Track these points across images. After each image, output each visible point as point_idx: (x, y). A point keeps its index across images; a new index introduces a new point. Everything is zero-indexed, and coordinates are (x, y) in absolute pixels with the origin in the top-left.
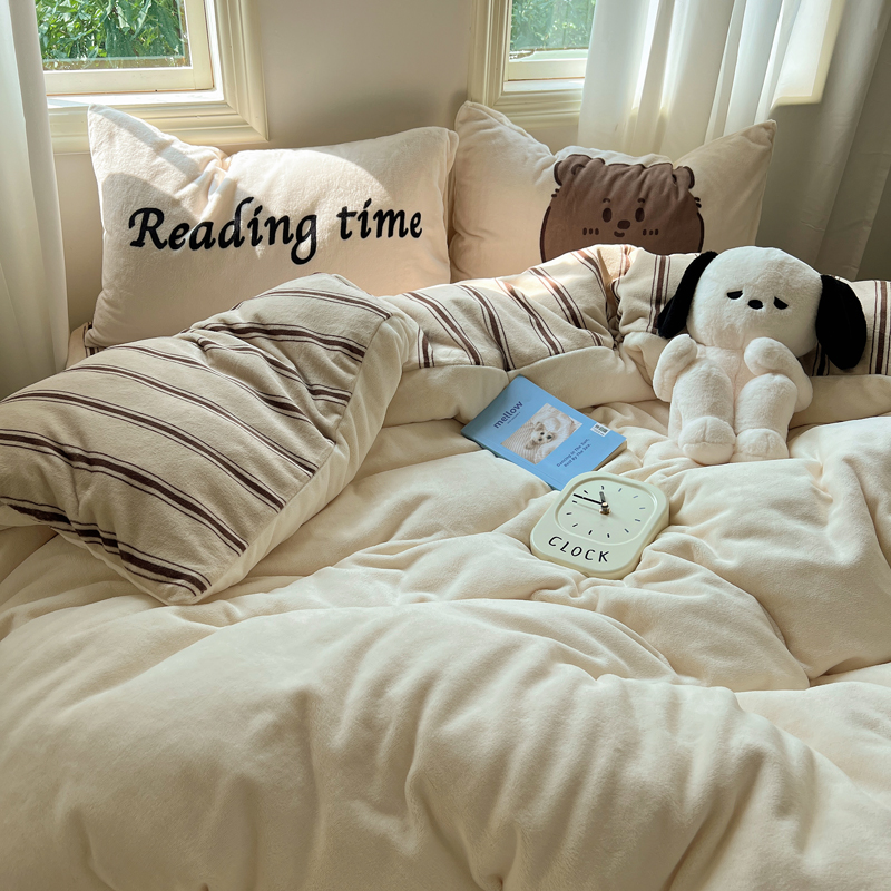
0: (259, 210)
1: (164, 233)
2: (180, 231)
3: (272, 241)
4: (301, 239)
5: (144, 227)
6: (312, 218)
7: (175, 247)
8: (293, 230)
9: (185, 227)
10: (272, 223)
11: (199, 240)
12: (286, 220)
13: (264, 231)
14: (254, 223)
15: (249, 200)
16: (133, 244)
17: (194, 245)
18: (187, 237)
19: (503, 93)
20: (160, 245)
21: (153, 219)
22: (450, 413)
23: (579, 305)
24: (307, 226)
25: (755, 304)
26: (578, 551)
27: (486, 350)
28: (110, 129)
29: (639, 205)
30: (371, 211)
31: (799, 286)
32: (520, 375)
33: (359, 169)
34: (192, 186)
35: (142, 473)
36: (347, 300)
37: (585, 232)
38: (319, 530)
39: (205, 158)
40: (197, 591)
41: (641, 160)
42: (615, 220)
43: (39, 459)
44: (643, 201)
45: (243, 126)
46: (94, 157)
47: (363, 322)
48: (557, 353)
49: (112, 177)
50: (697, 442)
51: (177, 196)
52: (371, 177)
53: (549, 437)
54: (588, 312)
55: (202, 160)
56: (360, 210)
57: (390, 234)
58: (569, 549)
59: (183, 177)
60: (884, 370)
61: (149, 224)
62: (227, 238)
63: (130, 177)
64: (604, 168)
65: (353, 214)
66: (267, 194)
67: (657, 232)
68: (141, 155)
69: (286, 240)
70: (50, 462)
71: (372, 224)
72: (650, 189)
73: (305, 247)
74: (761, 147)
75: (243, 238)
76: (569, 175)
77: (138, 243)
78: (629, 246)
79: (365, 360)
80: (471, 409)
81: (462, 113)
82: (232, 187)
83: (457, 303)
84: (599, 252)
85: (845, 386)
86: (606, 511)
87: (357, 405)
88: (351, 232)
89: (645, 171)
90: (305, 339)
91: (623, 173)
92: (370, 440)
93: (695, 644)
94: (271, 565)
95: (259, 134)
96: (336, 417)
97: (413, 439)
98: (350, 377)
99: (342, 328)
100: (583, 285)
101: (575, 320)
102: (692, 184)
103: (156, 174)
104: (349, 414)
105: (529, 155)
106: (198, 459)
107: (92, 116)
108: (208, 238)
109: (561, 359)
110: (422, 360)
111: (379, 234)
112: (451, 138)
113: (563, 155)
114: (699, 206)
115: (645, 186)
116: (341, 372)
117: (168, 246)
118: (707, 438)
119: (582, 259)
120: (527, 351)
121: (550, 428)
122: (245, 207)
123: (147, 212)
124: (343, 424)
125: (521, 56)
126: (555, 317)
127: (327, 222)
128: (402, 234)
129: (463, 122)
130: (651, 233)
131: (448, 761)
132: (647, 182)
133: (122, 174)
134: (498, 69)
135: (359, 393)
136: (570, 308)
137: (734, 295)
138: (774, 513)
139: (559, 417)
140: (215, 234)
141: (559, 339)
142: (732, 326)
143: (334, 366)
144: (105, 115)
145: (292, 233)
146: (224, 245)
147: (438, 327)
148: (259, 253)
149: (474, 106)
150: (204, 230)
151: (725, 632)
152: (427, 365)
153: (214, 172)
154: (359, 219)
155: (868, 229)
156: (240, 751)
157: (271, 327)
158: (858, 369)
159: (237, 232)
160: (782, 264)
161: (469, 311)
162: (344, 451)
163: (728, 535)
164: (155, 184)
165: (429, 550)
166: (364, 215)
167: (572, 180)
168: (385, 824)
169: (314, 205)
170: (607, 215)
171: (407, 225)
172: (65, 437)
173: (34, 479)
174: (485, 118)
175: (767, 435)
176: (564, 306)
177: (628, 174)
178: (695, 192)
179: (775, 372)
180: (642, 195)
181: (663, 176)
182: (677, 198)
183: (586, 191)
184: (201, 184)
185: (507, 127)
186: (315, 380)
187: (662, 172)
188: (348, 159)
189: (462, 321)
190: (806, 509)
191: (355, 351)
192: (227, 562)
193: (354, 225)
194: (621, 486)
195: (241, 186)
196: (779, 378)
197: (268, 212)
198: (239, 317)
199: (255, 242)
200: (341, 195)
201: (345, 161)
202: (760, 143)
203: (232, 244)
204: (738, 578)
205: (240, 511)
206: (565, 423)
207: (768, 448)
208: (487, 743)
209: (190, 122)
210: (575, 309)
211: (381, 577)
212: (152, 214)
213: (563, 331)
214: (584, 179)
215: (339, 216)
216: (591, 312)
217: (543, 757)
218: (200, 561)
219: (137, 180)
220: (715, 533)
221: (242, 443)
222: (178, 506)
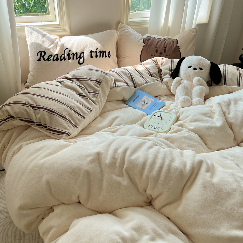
0: (70, 51)
1: (46, 57)
2: (50, 57)
3: (73, 59)
4: (80, 58)
5: (41, 56)
6: (83, 53)
7: (49, 61)
8: (78, 56)
9: (51, 56)
10: (73, 54)
11: (55, 59)
12: (77, 53)
13: (71, 56)
14: (69, 54)
15: (67, 49)
16: (38, 60)
17: (54, 60)
18: (52, 58)
19: (129, 21)
20: (45, 60)
21: (43, 54)
22: (122, 99)
23: (152, 72)
24: (82, 55)
25: (195, 69)
26: (156, 128)
27: (130, 83)
28: (31, 31)
29: (164, 49)
30: (98, 51)
31: (205, 64)
32: (138, 89)
33: (95, 40)
34: (53, 45)
35: (52, 110)
36: (96, 70)
37: (151, 56)
38: (93, 125)
39: (55, 38)
40: (68, 136)
41: (165, 37)
42: (159, 52)
43: (26, 108)
44: (165, 47)
45: (64, 30)
46: (27, 39)
47: (100, 75)
48: (147, 83)
49: (32, 44)
50: (183, 102)
51: (49, 48)
52: (97, 42)
53: (146, 103)
54: (154, 73)
55: (55, 39)
56: (95, 51)
57: (103, 57)
58: (153, 127)
59: (50, 43)
60: (226, 84)
61: (42, 55)
62: (62, 58)
63: (37, 43)
64: (155, 40)
65: (93, 52)
66: (72, 47)
67: (169, 55)
68: (39, 38)
69: (77, 58)
70: (28, 108)
71: (98, 54)
72: (167, 44)
73: (81, 60)
74: (194, 34)
75: (66, 58)
76: (147, 41)
77: (39, 60)
78: (163, 57)
79: (101, 84)
80: (127, 97)
81: (119, 26)
82: (63, 45)
83: (122, 72)
84: (156, 59)
85: (217, 88)
86: (162, 119)
87: (100, 95)
88: (93, 56)
89: (166, 40)
90: (86, 80)
91: (160, 41)
92: (103, 104)
93: (185, 145)
94: (82, 133)
95: (68, 33)
96: (95, 98)
97: (113, 105)
98: (98, 89)
99: (95, 77)
100: (153, 67)
101: (151, 75)
102: (177, 43)
103: (44, 42)
104: (98, 97)
105: (137, 36)
106: (64, 107)
107: (26, 28)
108: (57, 58)
109: (148, 84)
110: (115, 85)
111: (100, 57)
112: (117, 33)
113: (145, 36)
114: (179, 48)
115: (166, 44)
116: (96, 87)
117: (47, 60)
118: (185, 101)
119: (152, 61)
120: (140, 83)
121: (146, 101)
122: (66, 50)
123: (41, 52)
124: (97, 100)
125: (133, 12)
126: (146, 75)
127: (87, 54)
128: (106, 57)
129: (120, 29)
130: (168, 55)
131: (133, 164)
132: (166, 43)
133: (34, 43)
134: (128, 15)
135: (100, 92)
136: (150, 72)
137: (190, 67)
138: (202, 116)
139: (149, 99)
140: (59, 57)
141: (148, 80)
142: (189, 75)
143: (94, 86)
144: (30, 28)
145: (78, 57)
146: (61, 60)
147: (118, 78)
148: (70, 62)
149: (122, 25)
150: (56, 56)
151: (192, 142)
152: (116, 86)
153: (58, 42)
154: (95, 53)
155: (221, 55)
156: (85, 165)
157: (78, 78)
158: (220, 84)
159: (64, 57)
160: (201, 59)
161: (125, 74)
162: (98, 106)
163: (191, 122)
164: (43, 45)
165: (120, 128)
166: (96, 52)
167: (148, 42)
168: (119, 179)
169: (83, 50)
170: (157, 51)
171: (107, 54)
172: (32, 103)
173: (25, 112)
174: (125, 28)
175: (199, 100)
176: (148, 72)
177: (161, 41)
178: (178, 45)
179: (200, 85)
180: (165, 46)
181: (170, 41)
182: (174, 46)
183: (151, 46)
184: (55, 45)
185: (130, 30)
186: (90, 90)
187: (170, 40)
188: (92, 38)
189: (123, 76)
190: (209, 115)
191: (99, 82)
192: (74, 130)
193: (94, 54)
194: (165, 113)
195: (65, 45)
196: (201, 86)
197: (72, 51)
198: (69, 75)
199: (69, 59)
200: (90, 47)
201: (91, 39)
202: (193, 32)
203: (63, 60)
204: (193, 131)
205: (76, 119)
206: (150, 100)
207: (199, 103)
208: (141, 160)
209: (51, 29)
210: (151, 73)
211: (110, 134)
212: (43, 53)
213: (148, 78)
214: (151, 42)
215: (90, 52)
216: (155, 73)
217: (154, 162)
218: (68, 129)
219: (39, 44)
220: (188, 122)
221: (74, 104)
222: (61, 117)
